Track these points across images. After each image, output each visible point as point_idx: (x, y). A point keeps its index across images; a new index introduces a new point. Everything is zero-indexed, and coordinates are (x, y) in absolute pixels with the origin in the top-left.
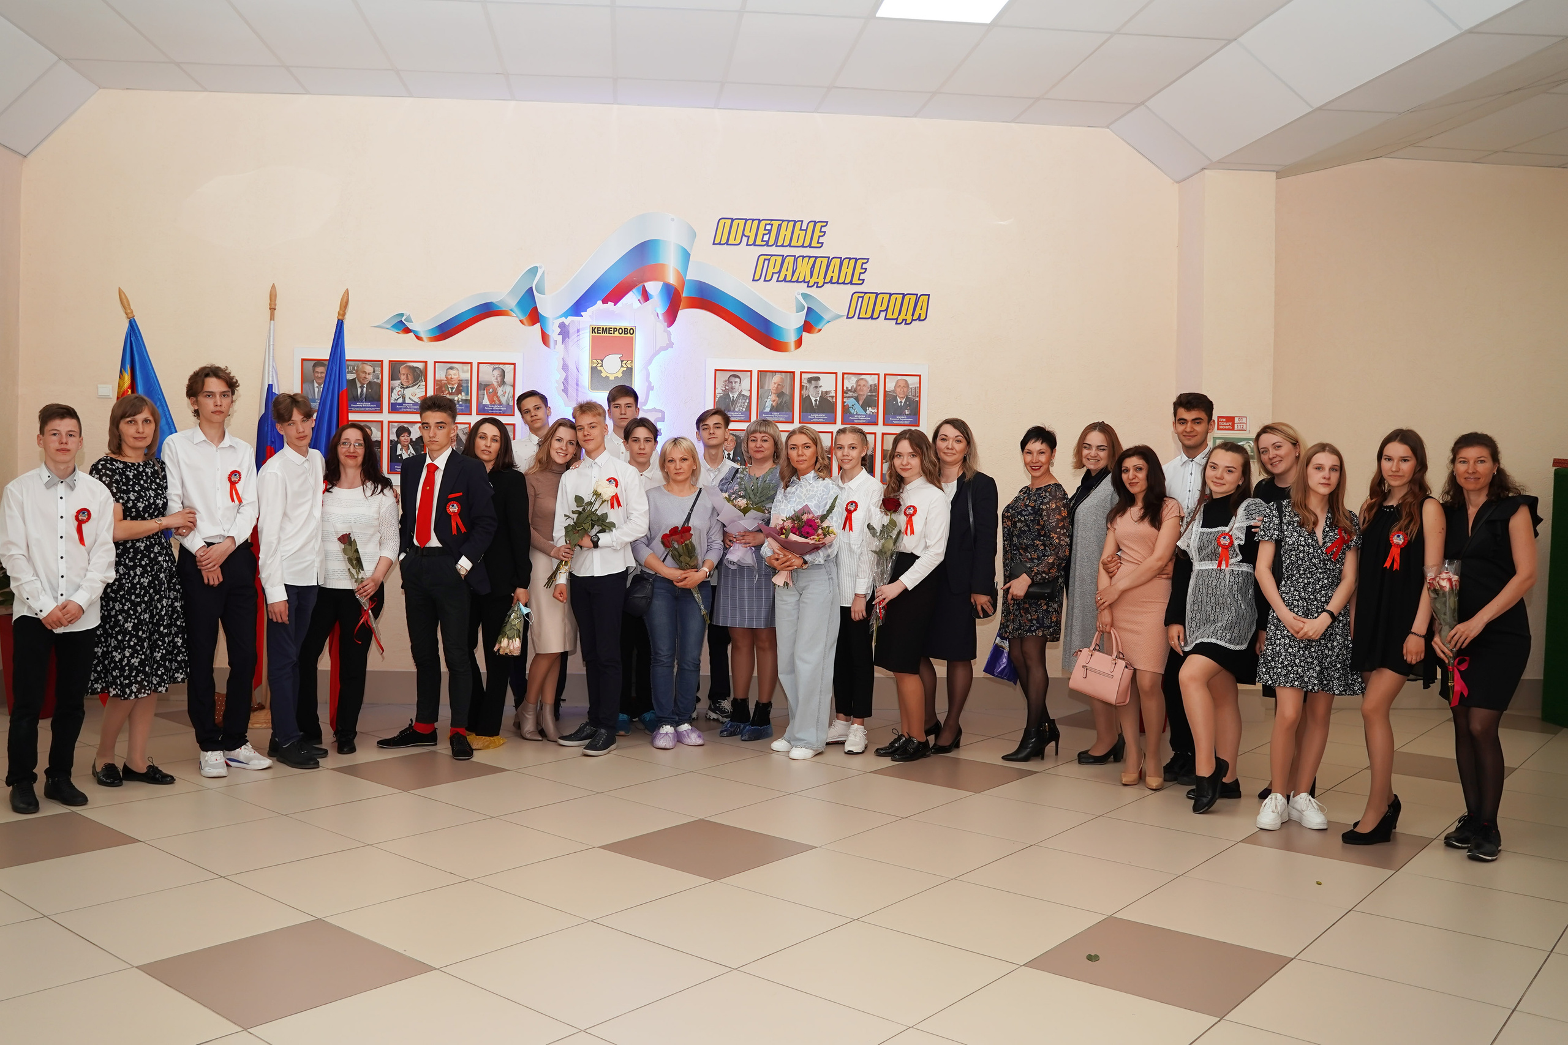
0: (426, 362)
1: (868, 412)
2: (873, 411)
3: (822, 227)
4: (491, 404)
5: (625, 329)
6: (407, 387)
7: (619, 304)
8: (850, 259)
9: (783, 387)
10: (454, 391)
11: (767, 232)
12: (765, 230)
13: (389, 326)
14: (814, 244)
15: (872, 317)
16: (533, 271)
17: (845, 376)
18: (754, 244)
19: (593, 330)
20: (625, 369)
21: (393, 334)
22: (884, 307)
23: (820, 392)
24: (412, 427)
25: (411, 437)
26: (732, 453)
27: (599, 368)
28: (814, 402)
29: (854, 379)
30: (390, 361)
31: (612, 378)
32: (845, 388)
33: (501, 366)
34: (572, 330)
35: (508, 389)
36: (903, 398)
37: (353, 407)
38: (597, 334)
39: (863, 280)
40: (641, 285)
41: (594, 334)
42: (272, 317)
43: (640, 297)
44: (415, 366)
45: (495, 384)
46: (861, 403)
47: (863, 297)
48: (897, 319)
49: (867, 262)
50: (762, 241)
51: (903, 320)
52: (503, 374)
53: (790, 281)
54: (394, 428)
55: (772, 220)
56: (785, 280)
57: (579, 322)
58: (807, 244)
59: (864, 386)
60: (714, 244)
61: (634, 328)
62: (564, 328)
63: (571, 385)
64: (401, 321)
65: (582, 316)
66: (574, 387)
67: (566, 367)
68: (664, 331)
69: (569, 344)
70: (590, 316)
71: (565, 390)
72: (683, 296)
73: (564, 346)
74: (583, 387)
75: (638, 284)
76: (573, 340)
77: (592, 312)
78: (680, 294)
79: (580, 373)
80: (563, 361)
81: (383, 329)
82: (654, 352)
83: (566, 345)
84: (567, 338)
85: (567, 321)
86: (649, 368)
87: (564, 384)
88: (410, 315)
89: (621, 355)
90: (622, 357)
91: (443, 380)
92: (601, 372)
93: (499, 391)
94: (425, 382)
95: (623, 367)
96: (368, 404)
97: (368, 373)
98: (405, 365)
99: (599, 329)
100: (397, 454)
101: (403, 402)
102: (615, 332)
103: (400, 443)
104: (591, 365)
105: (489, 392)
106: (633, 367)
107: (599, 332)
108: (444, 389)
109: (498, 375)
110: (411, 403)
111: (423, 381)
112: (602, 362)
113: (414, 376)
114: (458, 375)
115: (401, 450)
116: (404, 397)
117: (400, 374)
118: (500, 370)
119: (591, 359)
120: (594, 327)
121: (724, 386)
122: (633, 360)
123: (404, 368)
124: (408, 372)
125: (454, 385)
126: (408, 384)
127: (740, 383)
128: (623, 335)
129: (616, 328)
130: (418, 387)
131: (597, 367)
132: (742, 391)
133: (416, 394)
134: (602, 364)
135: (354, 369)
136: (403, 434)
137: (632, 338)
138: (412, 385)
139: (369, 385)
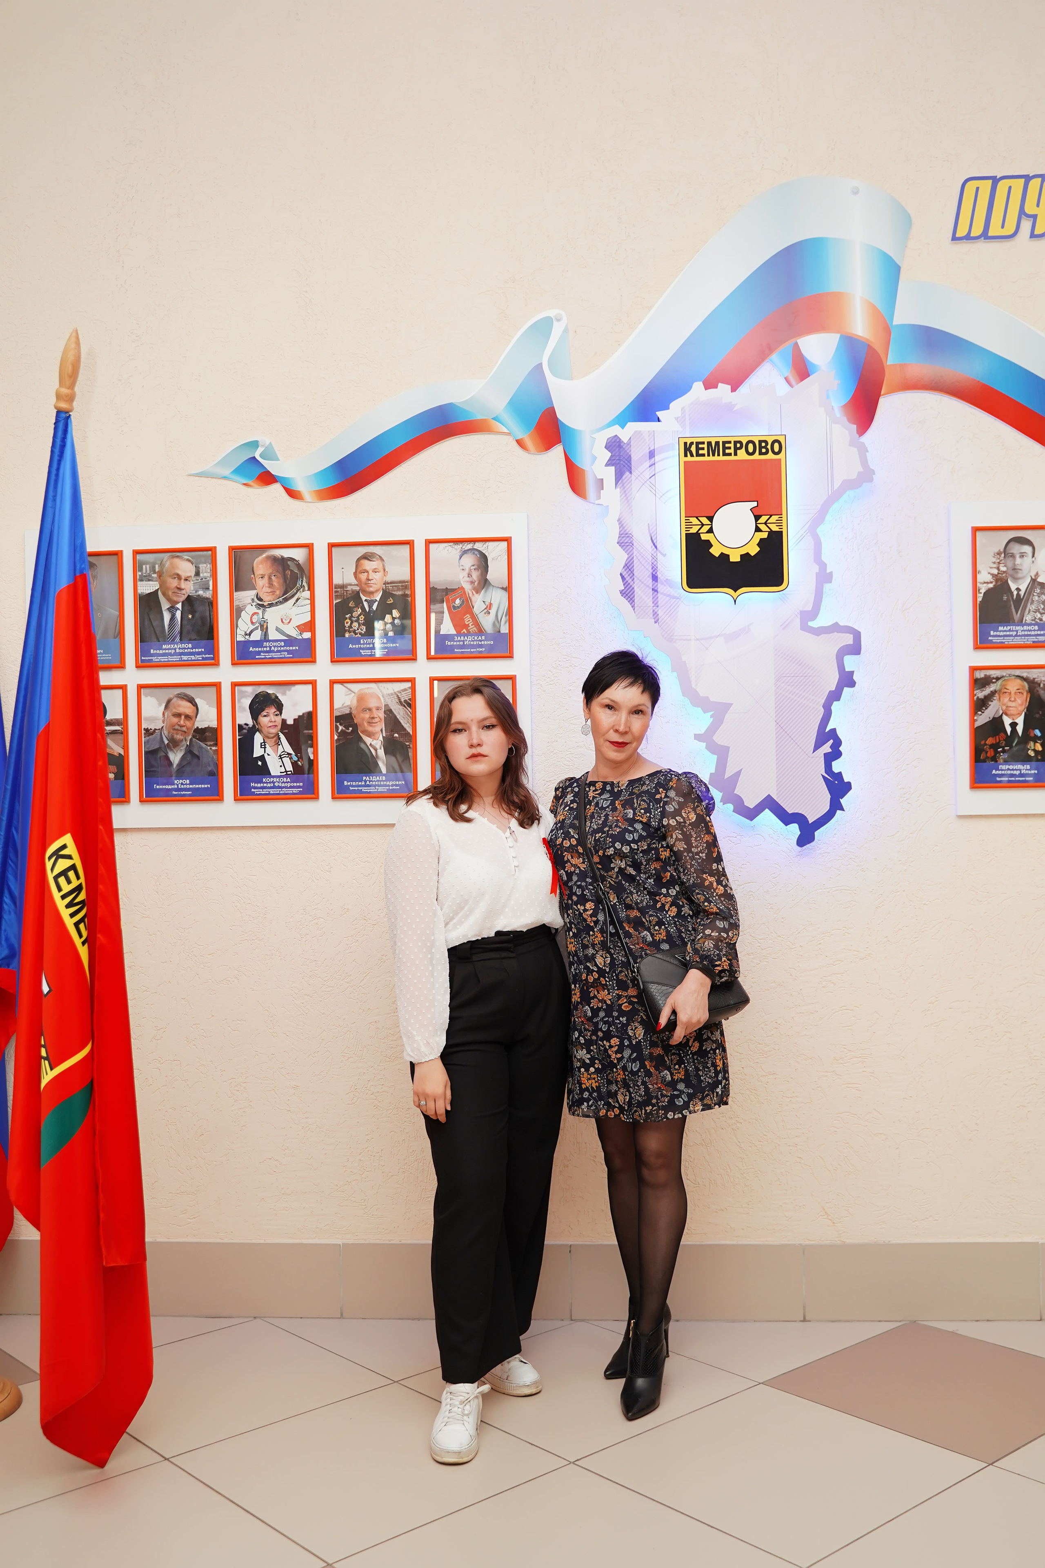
0: (309, 547)
4: (459, 634)
5: (760, 442)
6: (271, 605)
7: (744, 389)
10: (375, 607)
13: (227, 472)
16: (543, 328)
19: (687, 449)
20: (765, 535)
21: (236, 486)
24: (284, 694)
25: (284, 716)
26: (1020, 721)
27: (704, 537)
30: (232, 549)
31: (735, 558)
33: (478, 546)
34: (637, 454)
35: (497, 598)
38: (696, 459)
40: (787, 347)
41: (689, 458)
43: (787, 371)
44: (286, 556)
52: (483, 562)
54: (246, 697)
57: (653, 434)
61: (782, 439)
62: (618, 449)
63: (640, 581)
64: (254, 457)
65: (659, 421)
66: (648, 584)
67: (628, 539)
68: (852, 444)
69: (632, 484)
70: (677, 419)
71: (628, 593)
72: (888, 363)
73: (620, 493)
74: (669, 582)
75: (781, 342)
76: (641, 476)
77: (682, 409)
78: (881, 360)
79: (660, 552)
80: (620, 525)
81: (214, 479)
82: (830, 493)
83: (624, 488)
84: (627, 473)
85: (626, 433)
86: (818, 531)
87: (623, 577)
88: (273, 444)
89: (755, 504)
90: (757, 506)
91: (349, 588)
92: (708, 544)
93: (476, 602)
94: (309, 592)
95: (761, 531)
96: (187, 646)
97: (183, 578)
98: (264, 555)
99: (700, 446)
100: (255, 756)
101: (263, 638)
102: (738, 451)
103: (260, 732)
104: (686, 531)
105: (454, 607)
106: (782, 531)
107: (701, 452)
108: (351, 604)
109: (473, 566)
110: (281, 641)
111: (306, 588)
112: (711, 522)
113: (285, 578)
114: (382, 572)
115: (263, 747)
116: (265, 627)
117: (254, 576)
118: (476, 555)
119: (686, 517)
120: (687, 443)
121: (995, 566)
122: (782, 515)
123: (262, 562)
124: (270, 571)
125: (375, 595)
126: (273, 597)
127: (1033, 556)
128: (757, 456)
129: (741, 442)
130: (295, 603)
131: (700, 533)
132: (1037, 575)
133: (291, 619)
134: (712, 527)
135: (153, 570)
136: (267, 711)
137: (780, 459)
138: (281, 599)
139: (187, 605)
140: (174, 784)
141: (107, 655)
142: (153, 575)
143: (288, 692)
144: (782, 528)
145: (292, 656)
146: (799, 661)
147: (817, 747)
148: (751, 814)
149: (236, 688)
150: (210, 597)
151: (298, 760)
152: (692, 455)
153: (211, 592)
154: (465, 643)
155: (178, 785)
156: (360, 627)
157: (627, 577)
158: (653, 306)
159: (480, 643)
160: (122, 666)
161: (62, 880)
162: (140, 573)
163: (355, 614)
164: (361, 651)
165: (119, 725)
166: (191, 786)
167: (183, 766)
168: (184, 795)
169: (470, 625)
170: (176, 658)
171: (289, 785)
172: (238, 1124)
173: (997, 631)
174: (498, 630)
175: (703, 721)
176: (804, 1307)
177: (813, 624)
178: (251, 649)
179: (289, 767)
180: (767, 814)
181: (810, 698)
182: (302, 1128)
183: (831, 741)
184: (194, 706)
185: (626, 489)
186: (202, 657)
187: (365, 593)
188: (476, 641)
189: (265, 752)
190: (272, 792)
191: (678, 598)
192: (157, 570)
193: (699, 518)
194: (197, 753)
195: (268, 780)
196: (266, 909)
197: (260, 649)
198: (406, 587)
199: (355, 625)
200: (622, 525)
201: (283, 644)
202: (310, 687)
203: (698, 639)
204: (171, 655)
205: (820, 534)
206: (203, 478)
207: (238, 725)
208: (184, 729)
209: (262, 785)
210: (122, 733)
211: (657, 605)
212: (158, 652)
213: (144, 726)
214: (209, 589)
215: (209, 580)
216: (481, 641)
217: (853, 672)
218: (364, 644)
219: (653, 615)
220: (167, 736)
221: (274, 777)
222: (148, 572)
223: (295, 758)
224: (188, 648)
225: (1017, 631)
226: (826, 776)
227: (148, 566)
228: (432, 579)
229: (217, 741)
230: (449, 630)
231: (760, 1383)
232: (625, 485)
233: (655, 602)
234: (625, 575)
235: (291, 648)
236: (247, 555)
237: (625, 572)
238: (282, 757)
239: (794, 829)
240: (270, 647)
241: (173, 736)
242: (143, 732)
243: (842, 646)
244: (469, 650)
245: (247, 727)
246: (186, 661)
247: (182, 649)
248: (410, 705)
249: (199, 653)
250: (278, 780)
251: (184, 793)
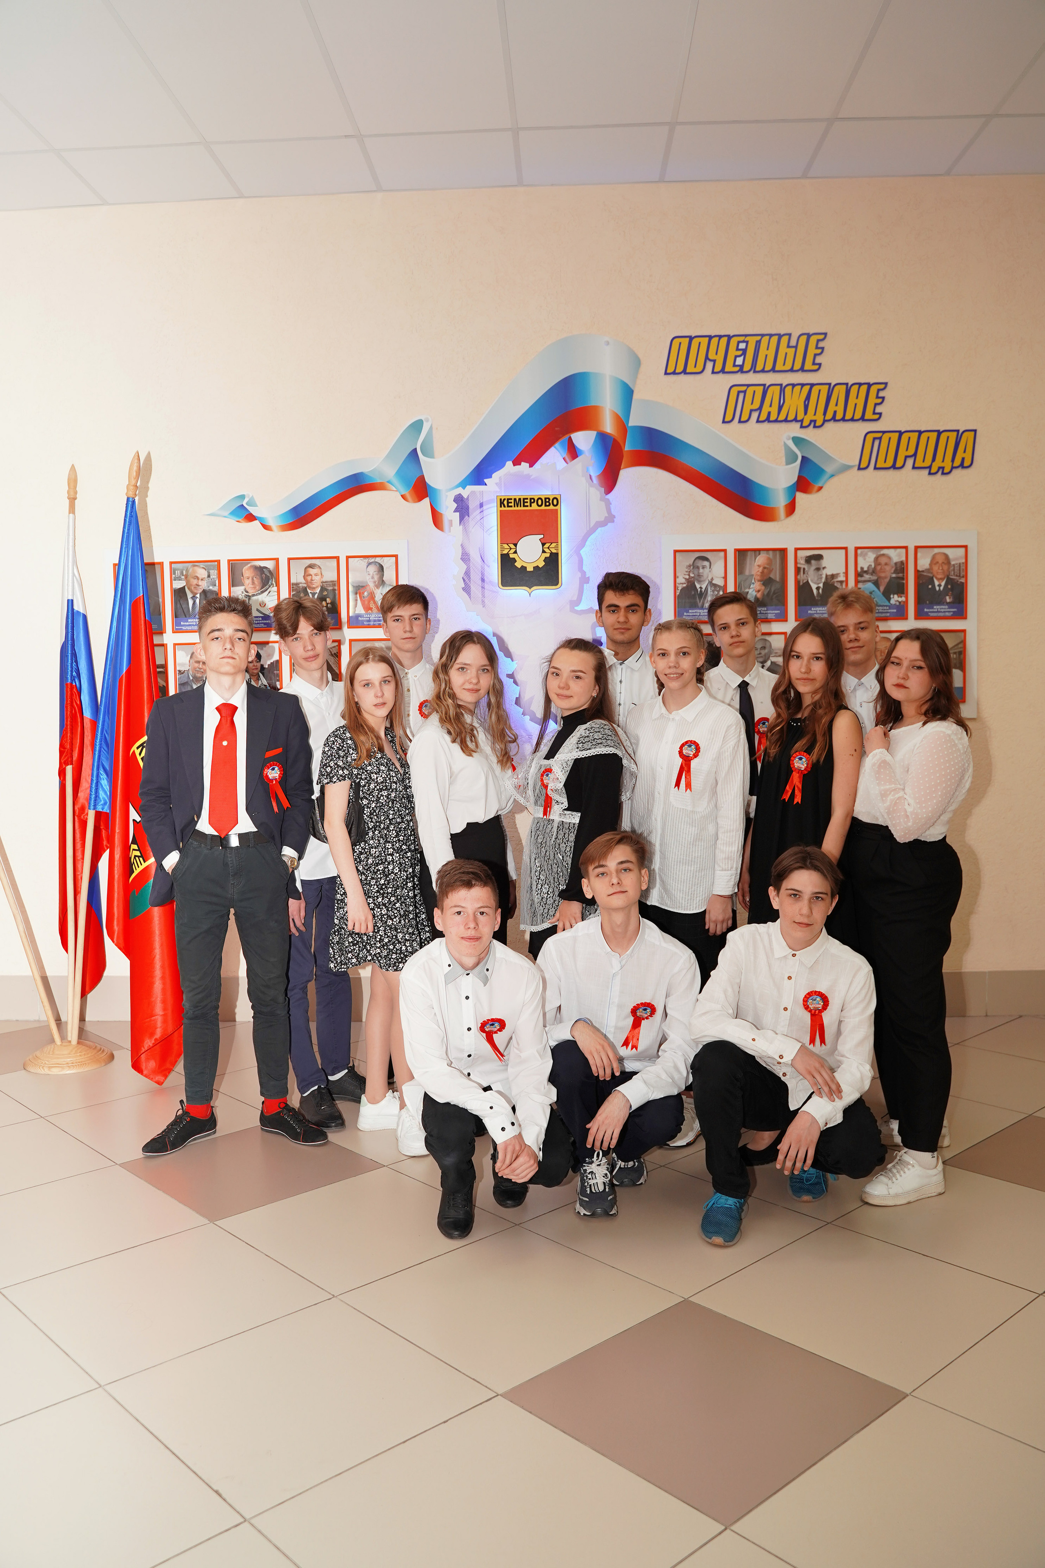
0: (277, 560)
1: (893, 601)
2: (900, 599)
3: (818, 341)
4: (367, 613)
5: (546, 499)
6: (253, 595)
7: (537, 465)
8: (860, 384)
9: (771, 571)
10: (316, 597)
11: (741, 352)
12: (738, 349)
14: (808, 365)
15: (894, 467)
16: (417, 426)
17: (859, 551)
18: (723, 371)
19: (502, 503)
20: (548, 555)
21: (232, 522)
22: (911, 451)
23: (824, 576)
25: (261, 663)
27: (512, 556)
28: (815, 591)
29: (871, 556)
30: (229, 561)
31: (530, 568)
32: (859, 569)
33: (378, 560)
34: (473, 505)
36: (942, 579)
37: (183, 626)
38: (507, 509)
39: (880, 414)
40: (566, 438)
41: (503, 508)
42: (72, 509)
43: (565, 454)
44: (262, 566)
45: (371, 585)
46: (882, 588)
47: (880, 438)
48: (930, 467)
49: (884, 388)
50: (734, 365)
51: (939, 468)
52: (381, 570)
53: (776, 421)
55: (746, 336)
56: (768, 420)
57: (482, 493)
58: (797, 366)
59: (886, 564)
60: (666, 373)
61: (558, 497)
62: (461, 502)
63: (475, 582)
64: (242, 506)
65: (486, 485)
66: (479, 584)
67: (467, 557)
69: (469, 524)
70: (496, 484)
71: (467, 589)
72: (625, 449)
73: (462, 529)
74: (491, 583)
75: (562, 435)
76: (476, 518)
77: (500, 478)
78: (621, 447)
79: (486, 565)
80: (462, 548)
81: (219, 518)
82: (588, 529)
83: (464, 526)
84: (467, 517)
86: (581, 552)
87: (464, 580)
88: (254, 497)
89: (542, 536)
90: (544, 537)
91: (301, 585)
92: (514, 560)
93: (377, 594)
94: (276, 587)
95: (545, 552)
97: (200, 579)
98: (249, 565)
99: (510, 501)
102: (533, 504)
103: (247, 672)
104: (501, 551)
105: (363, 596)
106: (558, 552)
107: (510, 504)
108: (302, 595)
109: (375, 572)
110: (259, 617)
111: (275, 585)
112: (516, 547)
113: (262, 579)
114: (320, 576)
117: (243, 578)
118: (377, 565)
119: (501, 544)
120: (502, 499)
121: (687, 573)
122: (557, 543)
123: (247, 569)
124: (253, 574)
125: (316, 589)
126: (255, 590)
127: (710, 568)
128: (543, 507)
129: (534, 499)
130: (268, 594)
131: (509, 554)
132: (712, 579)
133: (265, 604)
134: (516, 550)
135: (182, 573)
137: (557, 510)
138: (259, 592)
139: (202, 595)
143: (264, 648)
152: (504, 506)
153: (217, 587)
157: (467, 580)
165: (162, 668)
169: (373, 607)
173: (688, 612)
175: (512, 666)
177: (578, 609)
185: (466, 526)
191: (496, 592)
192: (184, 573)
193: (508, 545)
200: (464, 548)
204: (193, 625)
205: (582, 554)
206: (212, 517)
208: (202, 670)
210: (165, 673)
211: (484, 597)
212: (186, 623)
213: (178, 669)
215: (216, 580)
219: (483, 603)
220: (191, 674)
225: (700, 613)
228: (350, 580)
230: (361, 610)
232: (465, 524)
233: (483, 594)
237: (465, 577)
238: (261, 687)
241: (194, 674)
248: (337, 656)
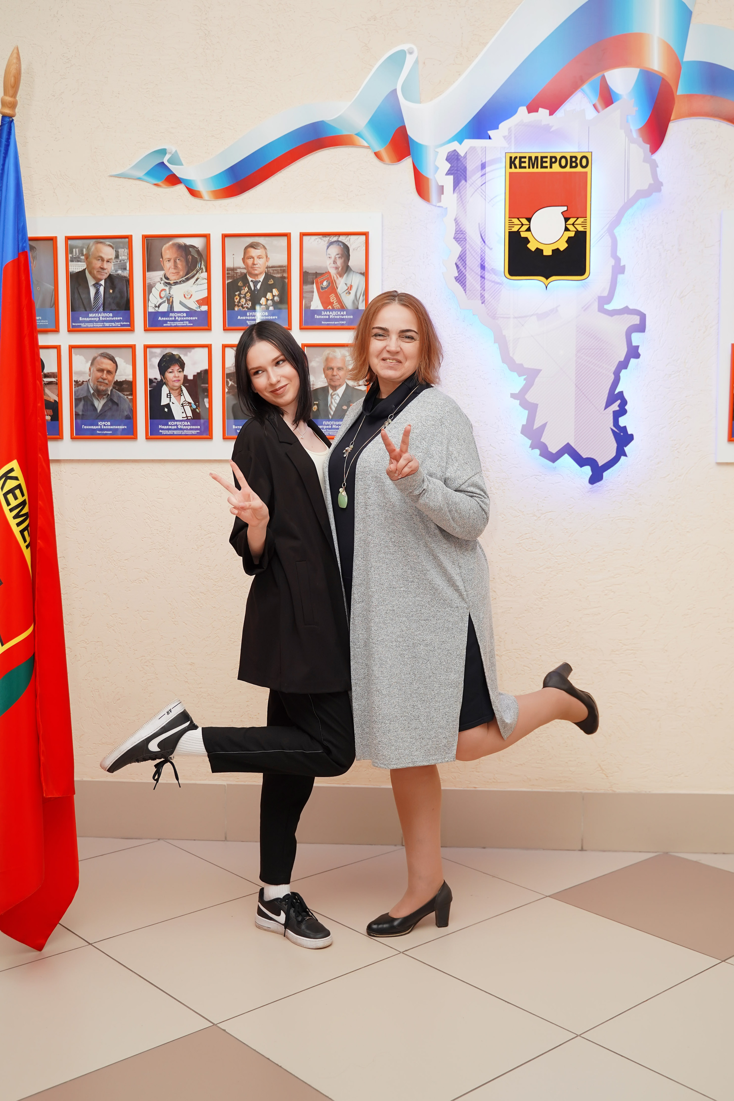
0: (207, 237)
4: (326, 309)
5: (571, 157)
6: (176, 283)
7: (560, 113)
10: (258, 287)
16: (398, 59)
19: (512, 162)
20: (572, 234)
21: (148, 186)
24: (186, 355)
25: (185, 373)
27: (523, 235)
30: (145, 238)
31: (548, 252)
33: (342, 238)
34: (472, 165)
35: (356, 281)
37: (83, 322)
38: (519, 170)
40: (596, 79)
41: (513, 170)
43: (595, 99)
44: (188, 244)
52: (346, 252)
54: (156, 356)
57: (484, 149)
61: (589, 156)
62: (456, 161)
63: (471, 269)
64: (163, 163)
65: (490, 138)
66: (477, 272)
67: (462, 235)
68: (645, 160)
69: (466, 191)
70: (504, 137)
71: (461, 279)
72: (678, 94)
73: (457, 197)
74: (494, 271)
75: (590, 75)
76: (474, 184)
77: (509, 129)
78: (672, 91)
79: (488, 246)
80: (456, 224)
81: (130, 180)
82: (626, 201)
83: (460, 194)
84: (463, 181)
85: (463, 148)
86: (615, 231)
87: (457, 266)
88: (178, 152)
89: (565, 208)
90: (567, 210)
91: (239, 271)
92: (527, 241)
93: (339, 284)
94: (206, 273)
95: (569, 231)
96: (108, 315)
97: (106, 260)
98: (171, 243)
99: (523, 160)
100: (161, 405)
101: (170, 309)
102: (553, 165)
103: (167, 385)
104: (509, 229)
105: (322, 288)
106: (586, 231)
107: (523, 165)
108: (240, 284)
109: (338, 254)
110: (183, 312)
111: (204, 270)
112: (530, 222)
113: (187, 261)
114: (264, 259)
115: (168, 397)
116: (171, 301)
117: (163, 260)
118: (340, 246)
119: (509, 218)
120: (512, 157)
122: (586, 217)
123: (169, 248)
124: (175, 256)
125: (259, 276)
126: (178, 277)
128: (568, 169)
129: (555, 158)
130: (195, 282)
131: (520, 232)
133: (191, 295)
134: (530, 227)
135: (82, 253)
136: (172, 368)
137: (586, 173)
138: (184, 279)
139: (108, 282)
140: (98, 425)
141: (44, 321)
142: (81, 257)
143: (189, 354)
144: (586, 229)
145: (192, 324)
146: (596, 337)
147: (608, 405)
148: (554, 458)
149: (148, 350)
150: (127, 276)
151: (197, 408)
152: (516, 167)
153: (128, 272)
154: (330, 317)
155: (101, 426)
156: (247, 302)
157: (460, 266)
158: (488, 43)
159: (342, 317)
160: (56, 330)
161: (10, 497)
162: (71, 255)
163: (243, 292)
164: (247, 322)
165: (54, 378)
166: (112, 427)
167: (105, 411)
168: (106, 434)
169: (334, 302)
170: (100, 325)
171: (189, 427)
172: (147, 692)
174: (356, 307)
175: (518, 383)
176: (582, 840)
177: (609, 307)
178: (160, 318)
179: (190, 414)
180: (566, 459)
181: (603, 367)
182: (197, 696)
183: (619, 402)
184: (114, 363)
185: (461, 194)
186: (121, 325)
187: (252, 275)
188: (339, 315)
189: (170, 401)
190: (176, 433)
191: (501, 284)
192: (85, 253)
193: (520, 219)
194: (116, 400)
195: (173, 423)
196: (170, 525)
197: (167, 319)
198: (284, 271)
199: (243, 301)
200: (458, 224)
201: (185, 315)
202: (206, 350)
203: (515, 318)
204: (96, 322)
205: (617, 234)
206: (121, 179)
207: (150, 379)
208: (106, 381)
209: (168, 427)
210: (57, 384)
211: (484, 289)
212: (85, 319)
213: (74, 378)
214: (125, 269)
215: (126, 262)
216: (343, 315)
217: (638, 347)
218: (249, 316)
219: (481, 297)
220: (92, 387)
221: (177, 421)
222: (77, 254)
223: (194, 407)
224: (110, 317)
226: (614, 429)
227: (77, 250)
228: (305, 264)
229: (132, 392)
230: (317, 306)
231: (547, 896)
232: (461, 191)
233: (483, 287)
234: (459, 264)
235: (192, 318)
236: (156, 242)
237: (459, 262)
238: (184, 405)
239: (587, 470)
240: (175, 317)
241: (97, 387)
242: (74, 383)
243: (629, 326)
244: (333, 323)
245: (156, 381)
246: (108, 327)
247: (105, 317)
249: (118, 321)
250: (180, 423)
251: (106, 432)
